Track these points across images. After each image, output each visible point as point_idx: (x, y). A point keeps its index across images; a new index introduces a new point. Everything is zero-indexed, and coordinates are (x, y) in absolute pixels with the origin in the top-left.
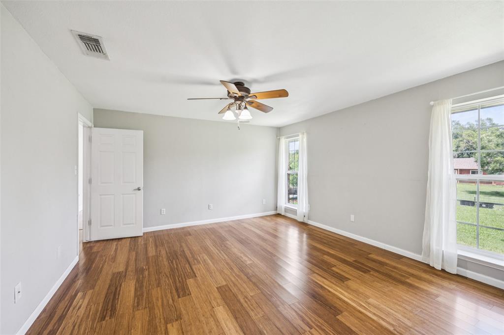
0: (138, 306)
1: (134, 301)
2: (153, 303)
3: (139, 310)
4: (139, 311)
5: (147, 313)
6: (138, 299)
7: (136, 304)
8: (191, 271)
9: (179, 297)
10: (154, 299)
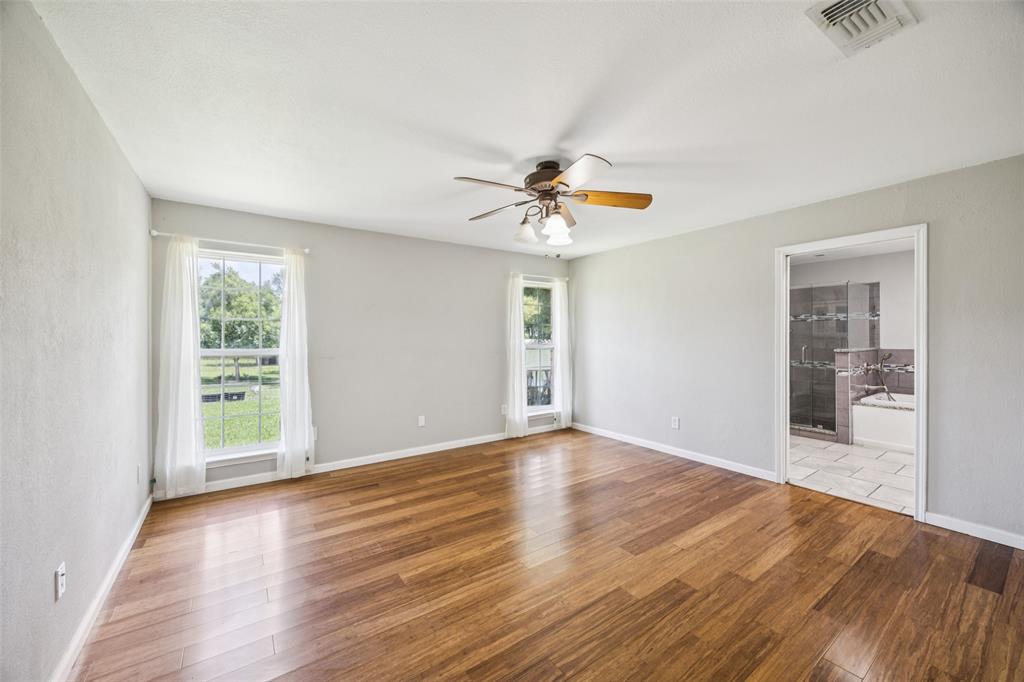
0: (768, 639)
1: (766, 654)
2: (739, 619)
3: (771, 631)
4: (773, 628)
5: (765, 615)
6: (755, 652)
7: (769, 645)
8: (603, 602)
9: (694, 591)
10: (730, 624)
